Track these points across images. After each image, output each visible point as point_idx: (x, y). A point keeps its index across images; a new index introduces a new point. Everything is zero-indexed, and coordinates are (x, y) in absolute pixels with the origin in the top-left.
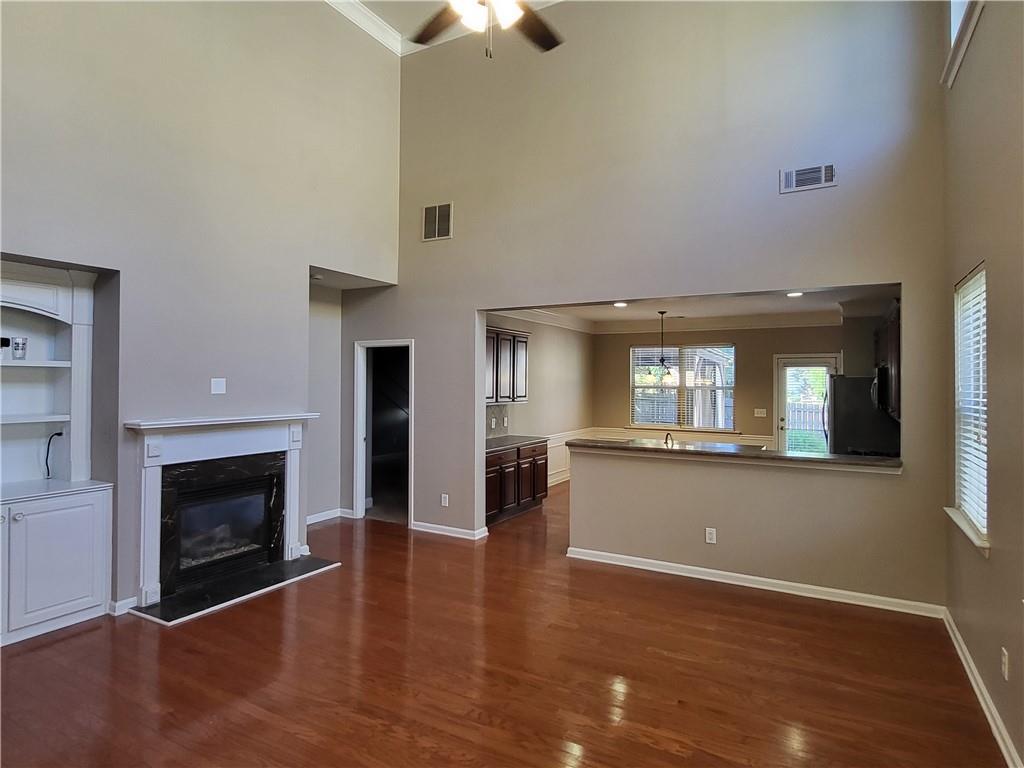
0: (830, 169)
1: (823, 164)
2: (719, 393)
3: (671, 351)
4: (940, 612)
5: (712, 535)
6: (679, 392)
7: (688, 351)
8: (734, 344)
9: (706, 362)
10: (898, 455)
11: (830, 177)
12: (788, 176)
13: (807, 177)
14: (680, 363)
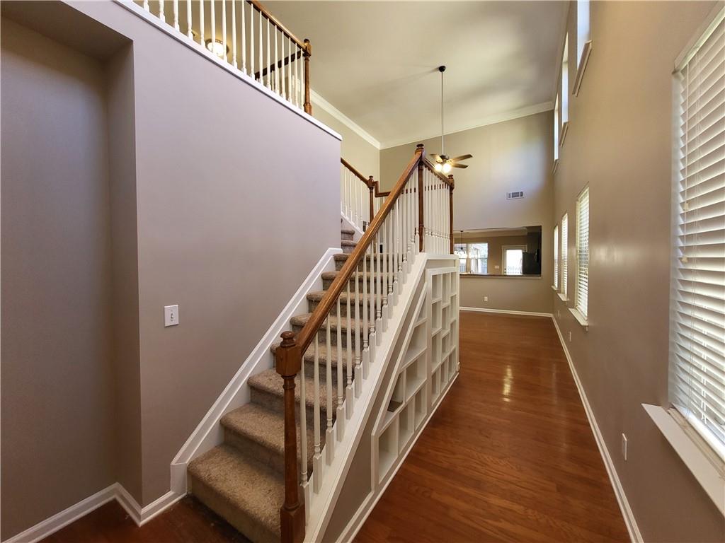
0: (522, 193)
1: (520, 191)
2: (479, 261)
3: (464, 245)
4: (551, 315)
5: (486, 299)
6: (467, 260)
7: (470, 245)
8: (487, 242)
9: (475, 249)
10: (540, 273)
11: (522, 195)
12: (509, 194)
13: (515, 195)
14: (467, 250)
